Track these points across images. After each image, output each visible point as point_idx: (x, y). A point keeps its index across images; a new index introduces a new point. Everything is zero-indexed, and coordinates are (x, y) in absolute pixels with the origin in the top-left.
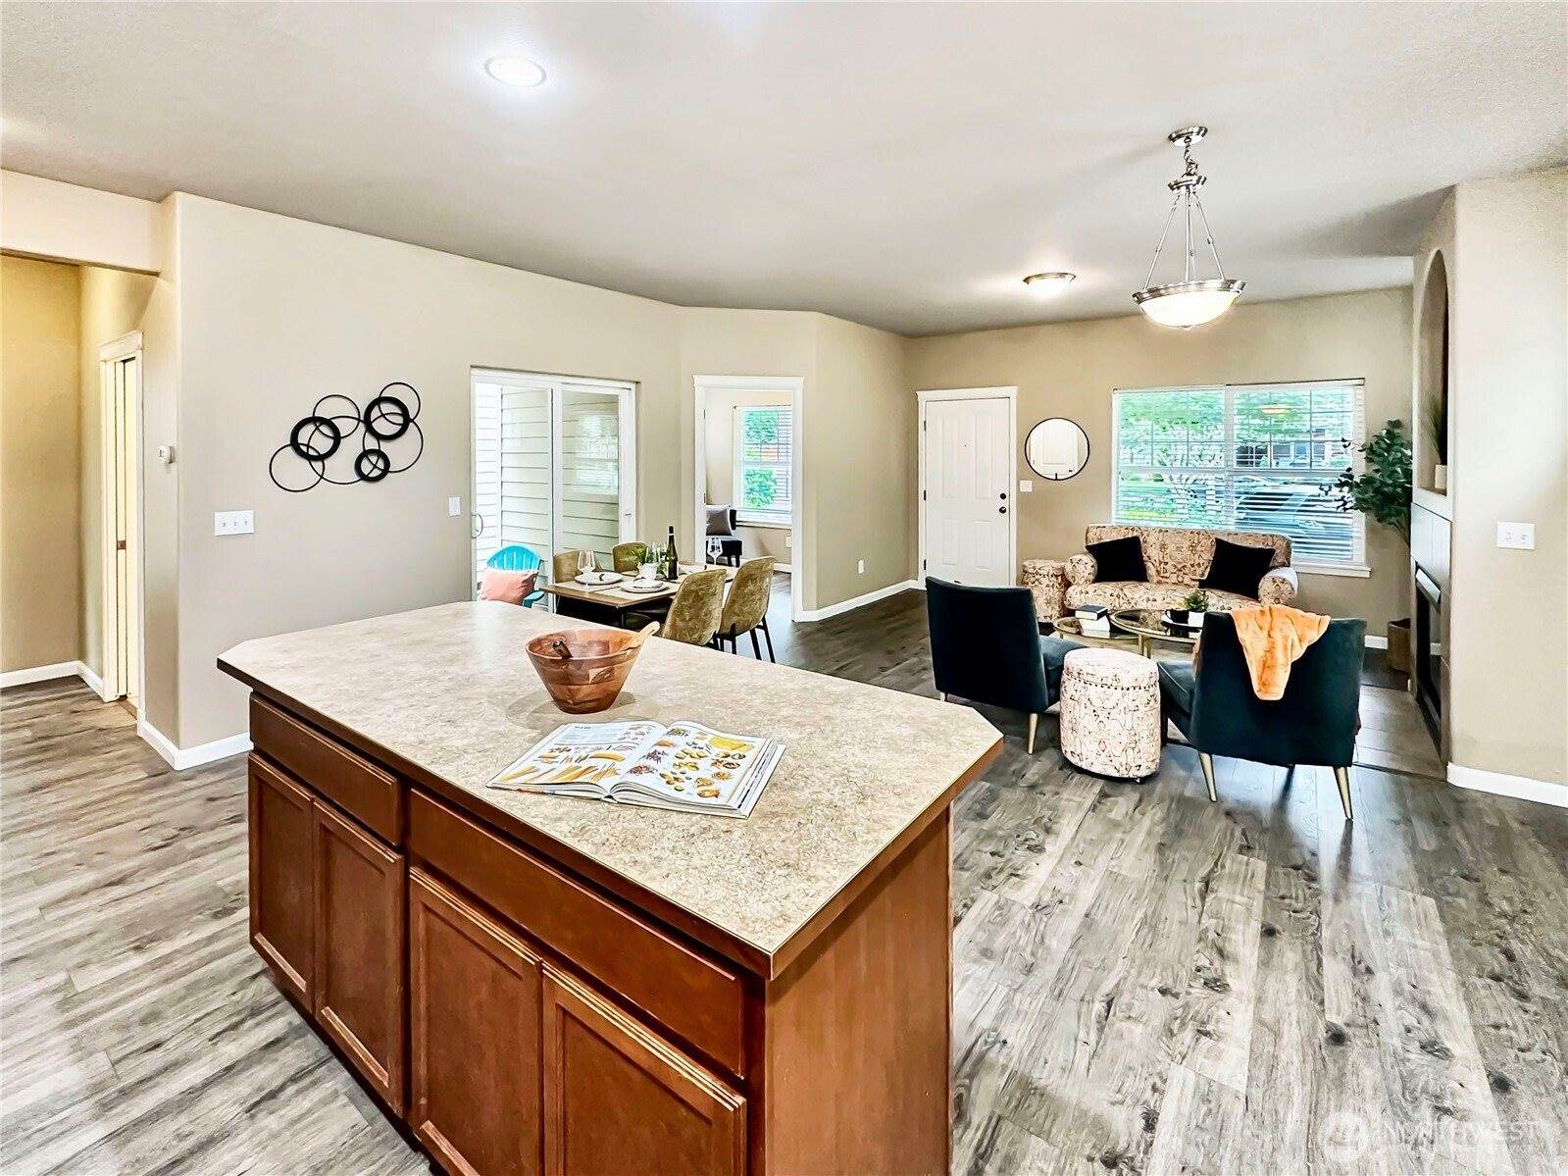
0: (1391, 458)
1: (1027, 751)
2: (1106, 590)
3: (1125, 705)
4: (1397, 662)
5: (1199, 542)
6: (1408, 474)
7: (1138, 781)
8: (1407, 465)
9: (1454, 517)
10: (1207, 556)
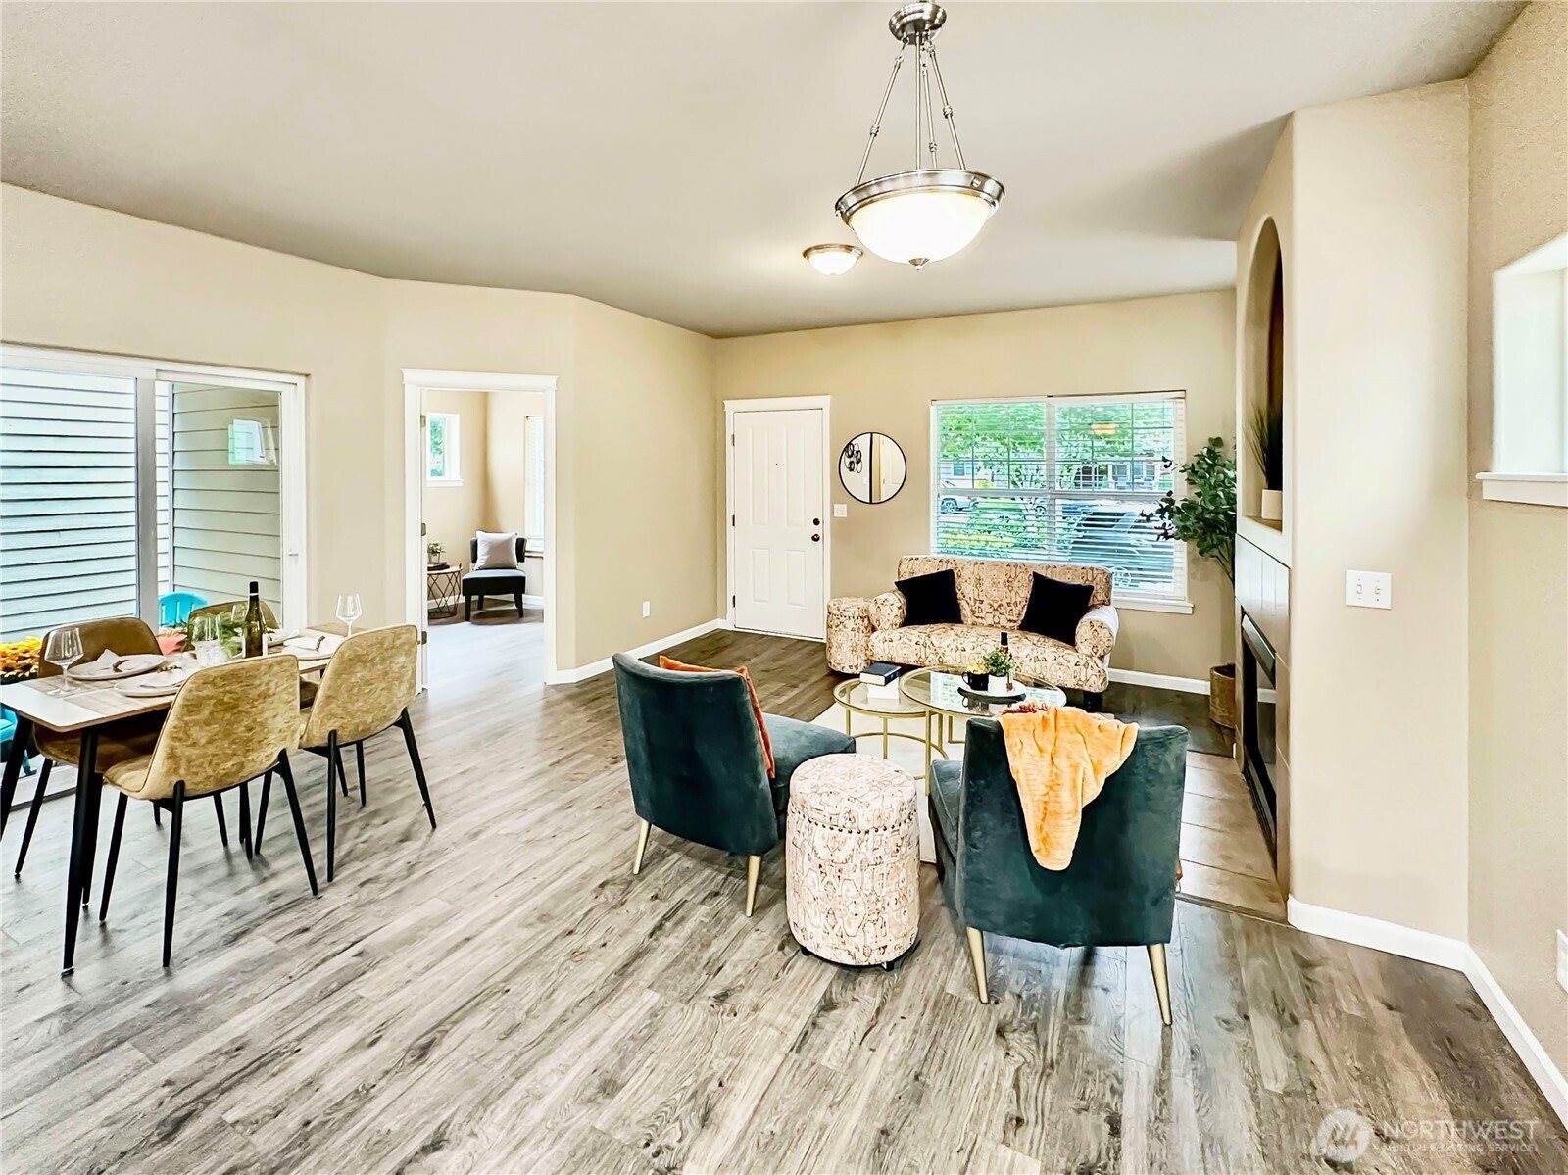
0: (1213, 481)
1: (745, 913)
2: (911, 637)
3: (863, 856)
4: (1218, 713)
5: (1016, 576)
6: (1232, 500)
7: (885, 966)
8: (1229, 487)
9: (1293, 561)
10: (1025, 593)
